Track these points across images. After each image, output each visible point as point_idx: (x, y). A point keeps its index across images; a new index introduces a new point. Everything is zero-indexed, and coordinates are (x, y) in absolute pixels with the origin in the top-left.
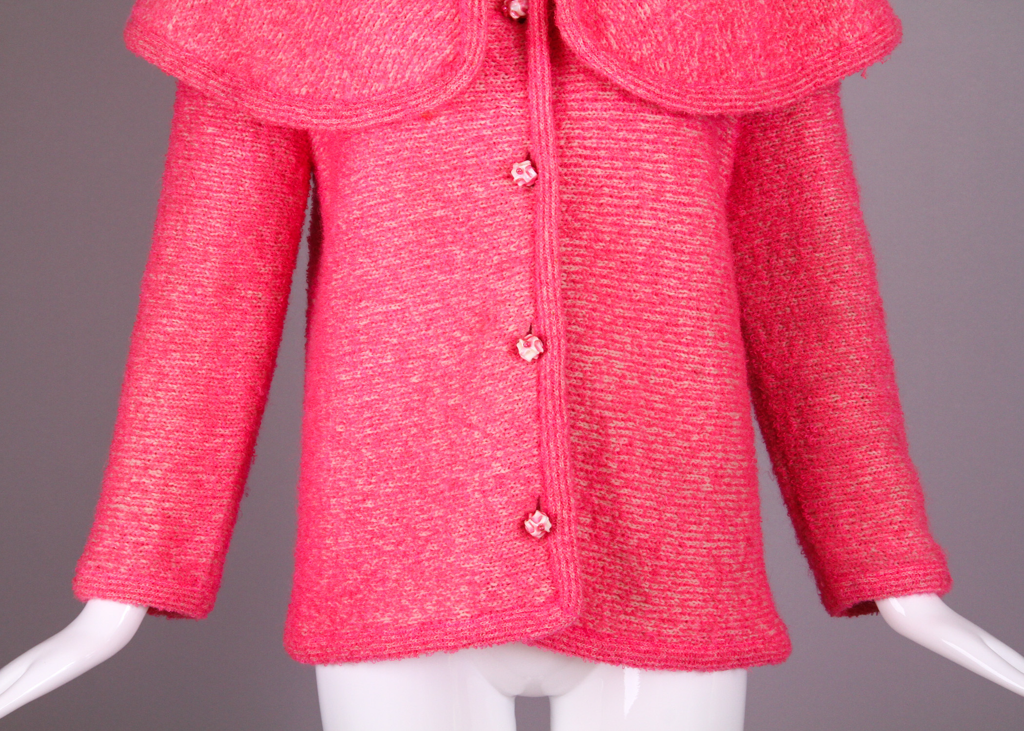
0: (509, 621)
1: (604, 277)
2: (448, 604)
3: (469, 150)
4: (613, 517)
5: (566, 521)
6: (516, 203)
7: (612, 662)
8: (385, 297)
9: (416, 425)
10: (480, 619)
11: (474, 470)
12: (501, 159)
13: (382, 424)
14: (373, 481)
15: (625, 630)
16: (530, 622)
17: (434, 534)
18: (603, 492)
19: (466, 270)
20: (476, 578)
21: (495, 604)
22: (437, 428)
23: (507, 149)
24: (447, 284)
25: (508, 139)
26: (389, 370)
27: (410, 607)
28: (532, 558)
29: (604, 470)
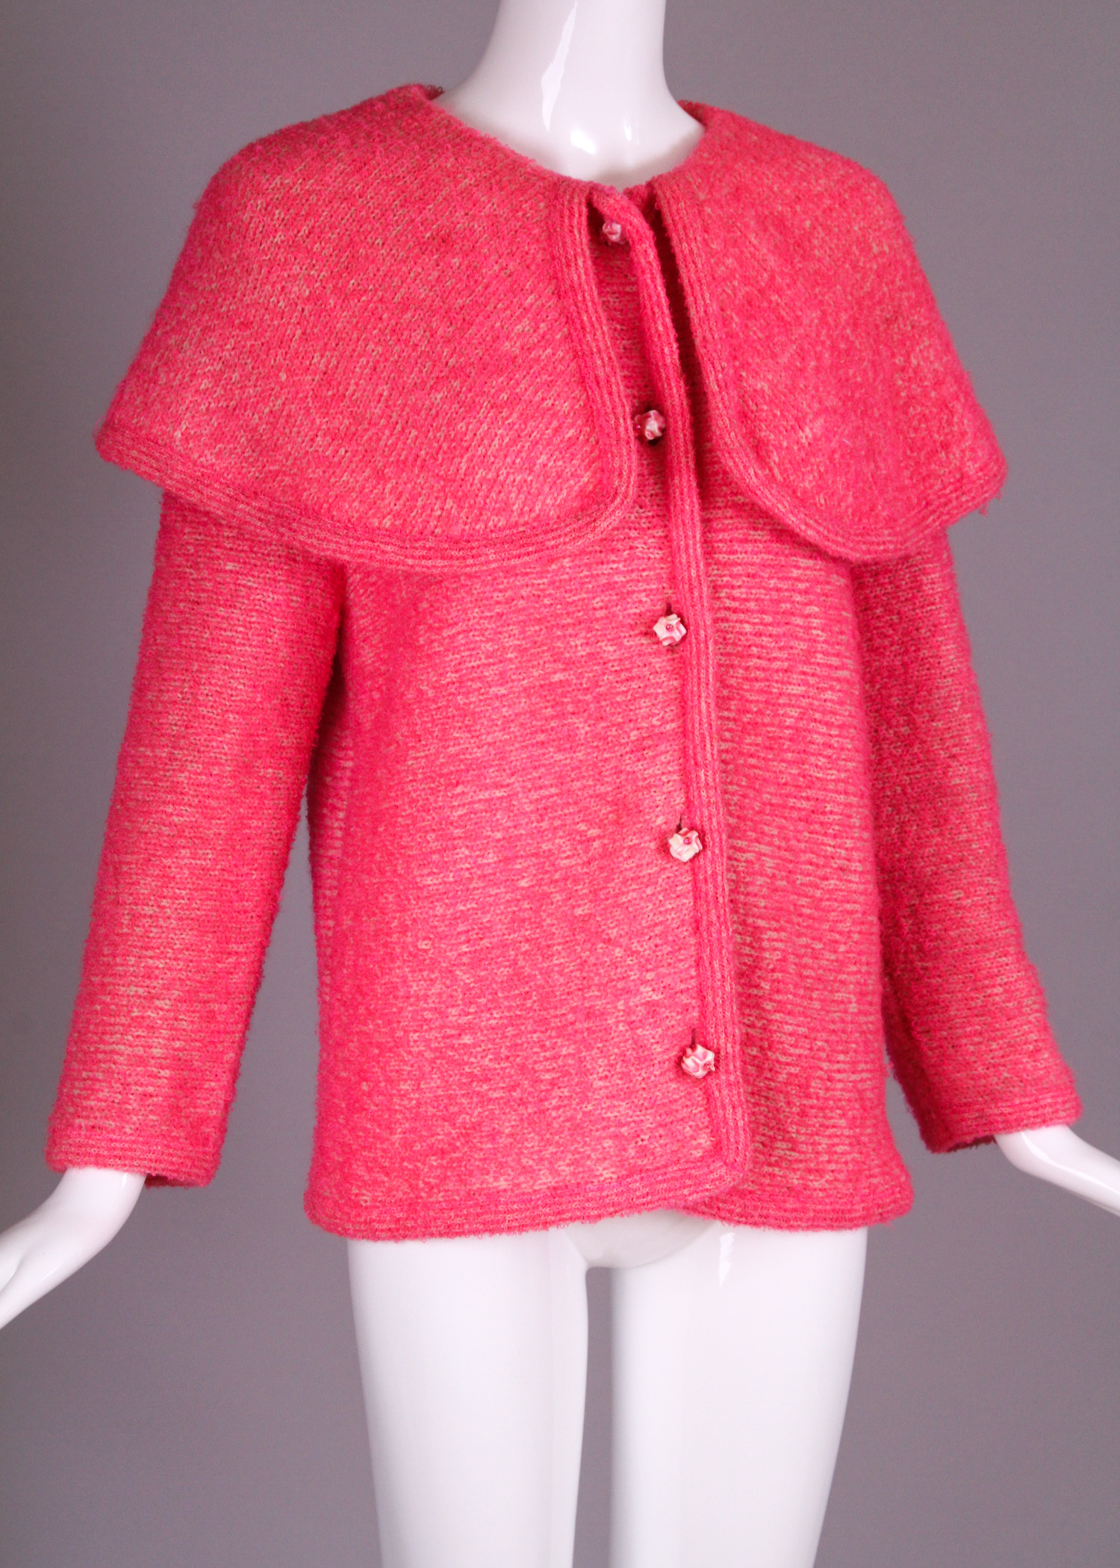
0: (660, 1182)
1: (752, 756)
2: (589, 1163)
3: (598, 599)
4: (762, 1048)
5: (731, 1056)
6: (657, 666)
7: (755, 1224)
8: (488, 781)
9: (527, 941)
10: (629, 1180)
11: (617, 997)
12: (637, 611)
13: (481, 939)
14: (472, 1010)
15: (769, 1185)
16: (688, 1182)
17: (564, 1076)
18: (751, 1019)
19: (592, 747)
20: (623, 1130)
21: (645, 1161)
22: (559, 944)
23: (644, 599)
24: (566, 765)
25: (645, 586)
26: (490, 871)
27: (536, 1167)
28: (688, 1103)
29: (755, 991)
